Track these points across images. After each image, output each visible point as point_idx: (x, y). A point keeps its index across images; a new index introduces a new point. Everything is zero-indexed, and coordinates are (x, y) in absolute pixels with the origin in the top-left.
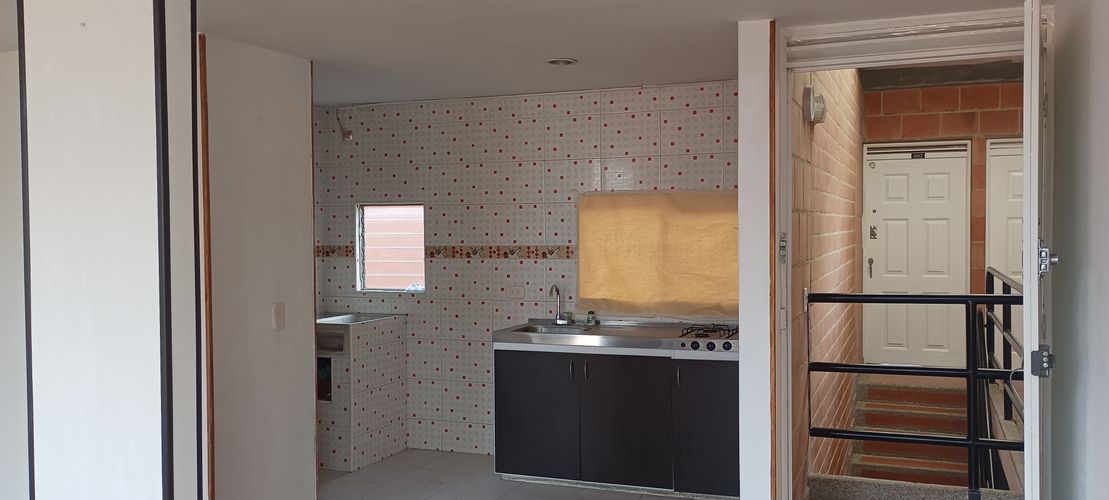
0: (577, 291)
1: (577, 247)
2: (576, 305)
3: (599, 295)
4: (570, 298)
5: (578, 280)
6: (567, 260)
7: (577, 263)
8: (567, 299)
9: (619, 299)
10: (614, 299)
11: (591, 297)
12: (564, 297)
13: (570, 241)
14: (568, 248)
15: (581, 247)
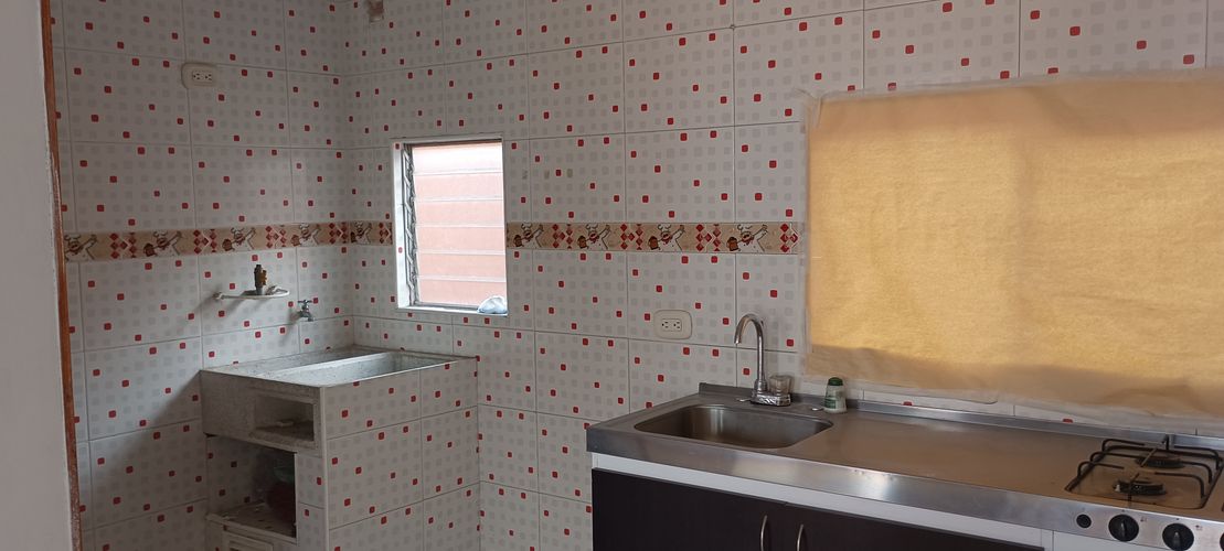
0: (805, 329)
1: (806, 227)
2: (803, 362)
3: (857, 340)
4: (790, 343)
5: (807, 302)
6: (783, 257)
7: (806, 263)
8: (783, 345)
9: (905, 352)
10: (892, 351)
11: (838, 343)
12: (776, 341)
13: (789, 213)
14: (785, 227)
15: (814, 227)
